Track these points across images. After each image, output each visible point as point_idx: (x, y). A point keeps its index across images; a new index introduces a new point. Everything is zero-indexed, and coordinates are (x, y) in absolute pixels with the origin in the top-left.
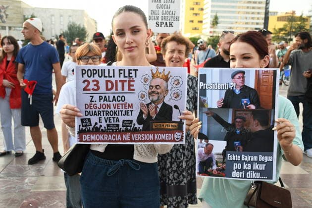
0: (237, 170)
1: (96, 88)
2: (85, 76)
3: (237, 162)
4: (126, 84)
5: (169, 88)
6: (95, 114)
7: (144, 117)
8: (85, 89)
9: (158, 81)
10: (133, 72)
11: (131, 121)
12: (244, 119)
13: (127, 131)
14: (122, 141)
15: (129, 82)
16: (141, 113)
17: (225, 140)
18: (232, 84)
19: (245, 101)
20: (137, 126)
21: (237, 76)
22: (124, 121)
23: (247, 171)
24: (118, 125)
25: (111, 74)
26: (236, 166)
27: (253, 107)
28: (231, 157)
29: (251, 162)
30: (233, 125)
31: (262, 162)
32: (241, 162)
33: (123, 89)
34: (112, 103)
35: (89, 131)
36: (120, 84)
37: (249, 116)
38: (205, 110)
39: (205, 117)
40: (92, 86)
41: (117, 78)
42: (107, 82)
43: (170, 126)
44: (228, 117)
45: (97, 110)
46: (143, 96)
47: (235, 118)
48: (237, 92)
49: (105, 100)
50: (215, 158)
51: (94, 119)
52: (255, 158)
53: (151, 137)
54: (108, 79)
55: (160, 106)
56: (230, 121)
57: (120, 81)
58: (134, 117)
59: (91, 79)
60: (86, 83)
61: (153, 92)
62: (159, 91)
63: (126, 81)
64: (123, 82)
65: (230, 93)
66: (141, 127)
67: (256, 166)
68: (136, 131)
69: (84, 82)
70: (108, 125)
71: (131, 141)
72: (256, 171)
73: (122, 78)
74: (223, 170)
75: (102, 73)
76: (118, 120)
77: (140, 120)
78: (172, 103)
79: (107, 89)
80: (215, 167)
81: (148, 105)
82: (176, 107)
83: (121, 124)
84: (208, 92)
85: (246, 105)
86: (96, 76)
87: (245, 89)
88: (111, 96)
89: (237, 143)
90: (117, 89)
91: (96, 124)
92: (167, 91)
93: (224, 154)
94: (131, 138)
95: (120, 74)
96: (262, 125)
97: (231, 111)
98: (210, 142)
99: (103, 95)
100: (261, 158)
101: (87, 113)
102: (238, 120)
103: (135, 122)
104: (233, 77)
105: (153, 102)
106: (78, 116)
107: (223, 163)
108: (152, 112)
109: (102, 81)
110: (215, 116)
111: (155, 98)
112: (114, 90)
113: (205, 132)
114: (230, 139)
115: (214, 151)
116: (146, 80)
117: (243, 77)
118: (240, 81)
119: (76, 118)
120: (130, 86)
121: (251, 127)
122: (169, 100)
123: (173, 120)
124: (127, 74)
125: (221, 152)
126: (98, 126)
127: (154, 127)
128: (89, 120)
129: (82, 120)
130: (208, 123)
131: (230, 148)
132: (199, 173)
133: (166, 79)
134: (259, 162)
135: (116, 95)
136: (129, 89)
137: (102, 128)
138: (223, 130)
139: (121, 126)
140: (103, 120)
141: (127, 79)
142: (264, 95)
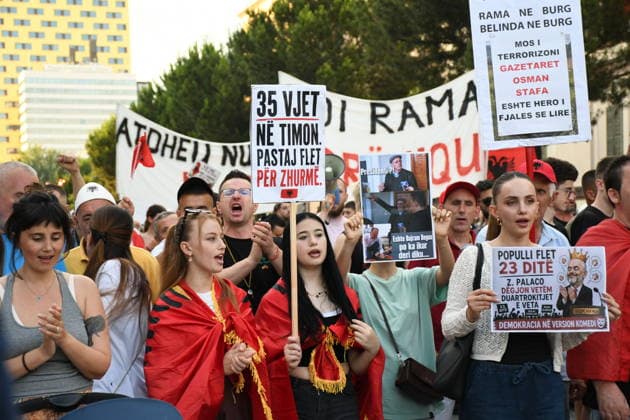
0: (403, 251)
1: (513, 270)
2: (502, 258)
3: (402, 243)
4: (544, 266)
5: (588, 269)
6: (513, 299)
7: (564, 301)
8: (502, 272)
9: (576, 262)
10: (551, 253)
11: (551, 306)
12: (404, 201)
13: (546, 317)
14: (542, 329)
15: (548, 263)
16: (561, 297)
17: (389, 222)
18: (391, 169)
19: (404, 183)
20: (557, 311)
21: (395, 160)
22: (543, 306)
23: (411, 251)
24: (537, 311)
25: (529, 256)
26: (402, 247)
27: (411, 189)
28: (397, 239)
29: (415, 242)
30: (396, 207)
31: (424, 241)
32: (406, 243)
33: (541, 271)
34: (530, 287)
35: (506, 317)
36: (538, 266)
37: (408, 198)
38: (368, 195)
39: (368, 202)
40: (509, 268)
41: (535, 259)
42: (525, 263)
43: (591, 311)
44: (389, 200)
45: (515, 294)
46: (561, 278)
47: (396, 200)
48: (396, 175)
49: (523, 283)
50: (382, 241)
51: (511, 305)
52: (417, 238)
53: (572, 323)
54: (526, 260)
55: (579, 289)
56: (392, 204)
57: (539, 263)
58: (553, 302)
59: (508, 262)
60: (503, 266)
61: (572, 274)
62: (578, 272)
63: (543, 263)
64: (541, 263)
65: (389, 176)
66: (561, 312)
67: (419, 246)
68: (556, 317)
69: (501, 265)
70: (526, 311)
71: (552, 328)
72: (420, 250)
73: (540, 259)
74: (390, 252)
75: (520, 255)
76: (537, 305)
77: (560, 305)
78: (591, 286)
79: (525, 272)
80: (382, 251)
81: (567, 288)
82: (596, 290)
83: (540, 309)
84: (369, 178)
85: (405, 187)
86: (513, 257)
87: (403, 172)
88: (529, 279)
89: (400, 225)
90: (535, 272)
91: (514, 309)
92: (585, 272)
93: (390, 236)
94: (551, 325)
95: (538, 255)
96: (421, 206)
97: (392, 194)
98: (375, 226)
99: (521, 278)
100: (423, 237)
101: (504, 298)
102: (399, 202)
103: (555, 307)
104: (391, 162)
105: (572, 284)
106: (495, 302)
107: (390, 246)
108: (572, 295)
109: (520, 263)
110: (377, 200)
111: (574, 280)
112: (532, 273)
113: (369, 217)
114: (393, 220)
115: (380, 235)
116: (564, 261)
117: (400, 161)
118: (397, 165)
119: (492, 304)
120: (548, 267)
121: (411, 208)
122: (588, 283)
123: (594, 304)
124: (545, 255)
125: (386, 235)
126: (515, 312)
127: (574, 312)
128: (506, 305)
129: (499, 306)
130: (372, 207)
131: (394, 230)
132: (367, 259)
133: (584, 259)
134: (422, 242)
135: (534, 278)
136: (548, 271)
137: (520, 314)
138: (387, 213)
139: (540, 312)
140: (521, 305)
141: (545, 260)
142: (420, 177)
